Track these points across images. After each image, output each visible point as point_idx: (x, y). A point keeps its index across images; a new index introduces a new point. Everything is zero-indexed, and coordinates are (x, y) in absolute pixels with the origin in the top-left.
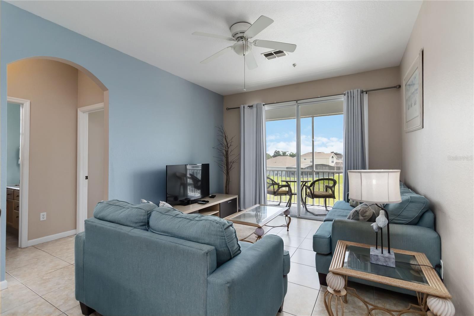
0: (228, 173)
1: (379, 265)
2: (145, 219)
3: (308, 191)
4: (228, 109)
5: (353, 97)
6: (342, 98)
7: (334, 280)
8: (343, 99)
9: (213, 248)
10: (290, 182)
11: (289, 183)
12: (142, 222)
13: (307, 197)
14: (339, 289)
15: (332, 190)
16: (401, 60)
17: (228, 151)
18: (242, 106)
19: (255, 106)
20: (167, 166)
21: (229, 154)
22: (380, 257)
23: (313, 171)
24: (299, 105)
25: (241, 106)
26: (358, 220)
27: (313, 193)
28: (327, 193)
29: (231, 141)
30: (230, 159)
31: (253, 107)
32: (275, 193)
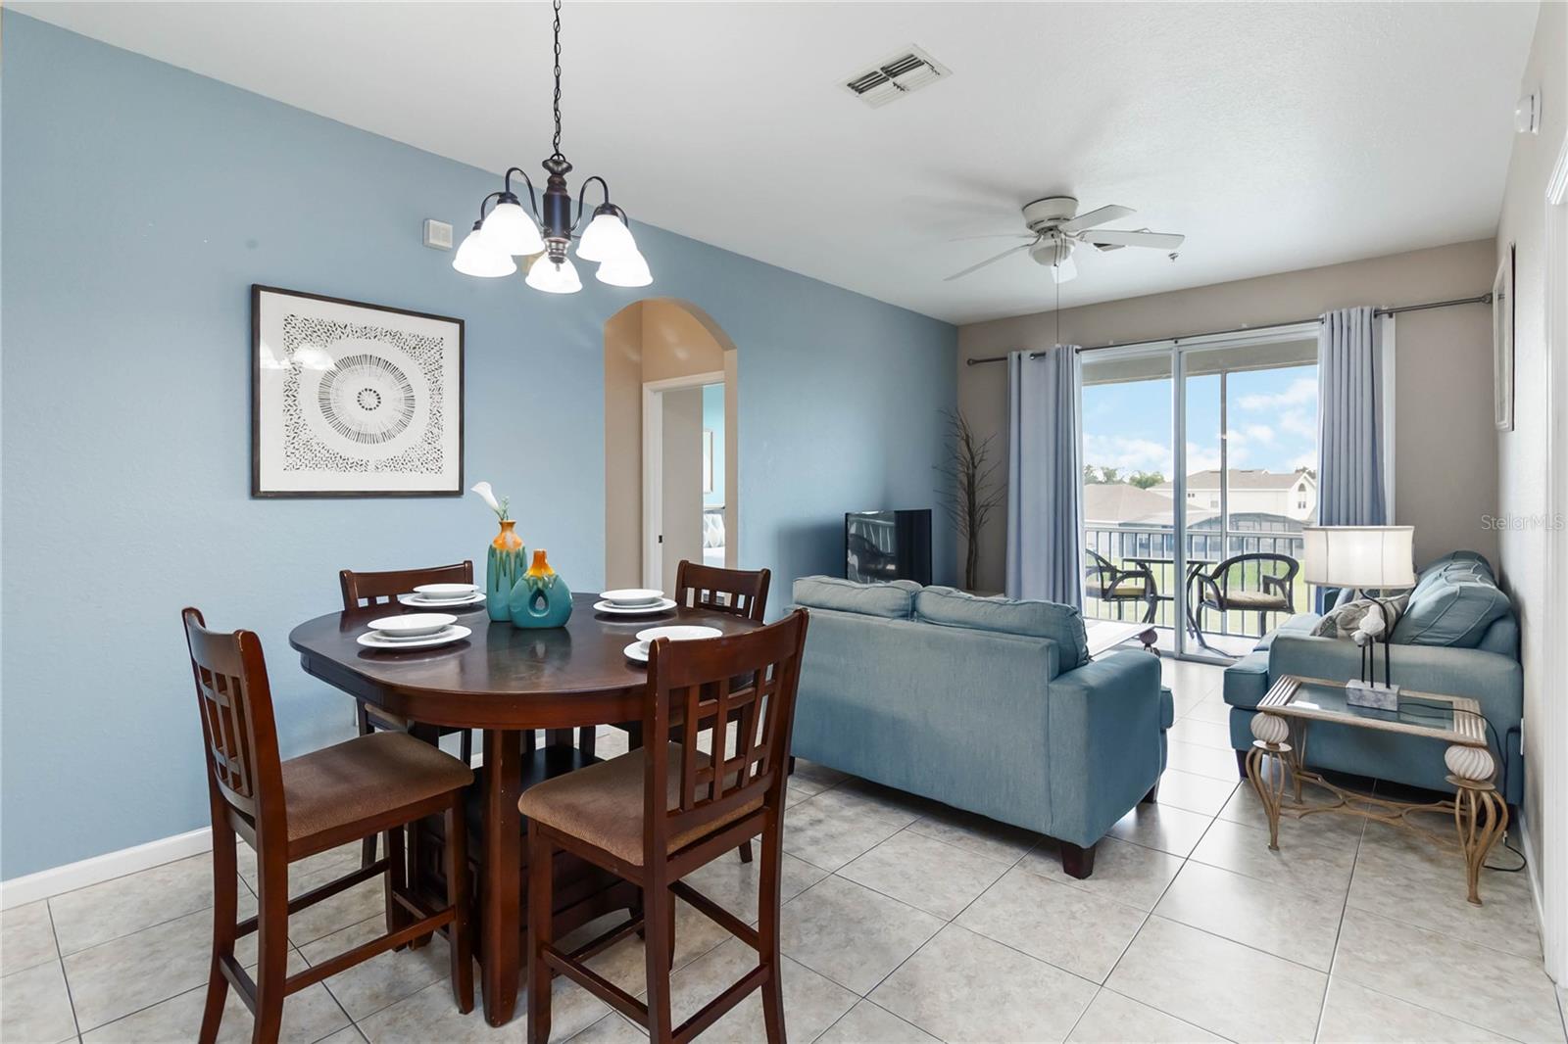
0: (973, 535)
1: (1363, 707)
2: (908, 605)
3: (1209, 590)
4: (972, 362)
5: (1349, 328)
6: (1316, 330)
7: (1267, 725)
8: (1318, 332)
9: (1054, 642)
10: (1150, 561)
11: (1147, 564)
12: (900, 610)
13: (1204, 608)
14: (1275, 742)
15: (1283, 588)
16: (1499, 220)
17: (974, 476)
18: (1015, 355)
19: (1051, 355)
20: (847, 514)
21: (976, 482)
22: (1365, 693)
23: (1224, 534)
24: (1181, 349)
25: (1011, 356)
26: (1335, 636)
27: (1222, 593)
28: (1270, 598)
29: (981, 450)
30: (981, 497)
31: (1047, 356)
32: (1106, 594)
